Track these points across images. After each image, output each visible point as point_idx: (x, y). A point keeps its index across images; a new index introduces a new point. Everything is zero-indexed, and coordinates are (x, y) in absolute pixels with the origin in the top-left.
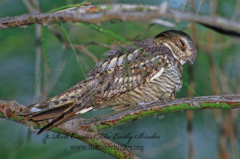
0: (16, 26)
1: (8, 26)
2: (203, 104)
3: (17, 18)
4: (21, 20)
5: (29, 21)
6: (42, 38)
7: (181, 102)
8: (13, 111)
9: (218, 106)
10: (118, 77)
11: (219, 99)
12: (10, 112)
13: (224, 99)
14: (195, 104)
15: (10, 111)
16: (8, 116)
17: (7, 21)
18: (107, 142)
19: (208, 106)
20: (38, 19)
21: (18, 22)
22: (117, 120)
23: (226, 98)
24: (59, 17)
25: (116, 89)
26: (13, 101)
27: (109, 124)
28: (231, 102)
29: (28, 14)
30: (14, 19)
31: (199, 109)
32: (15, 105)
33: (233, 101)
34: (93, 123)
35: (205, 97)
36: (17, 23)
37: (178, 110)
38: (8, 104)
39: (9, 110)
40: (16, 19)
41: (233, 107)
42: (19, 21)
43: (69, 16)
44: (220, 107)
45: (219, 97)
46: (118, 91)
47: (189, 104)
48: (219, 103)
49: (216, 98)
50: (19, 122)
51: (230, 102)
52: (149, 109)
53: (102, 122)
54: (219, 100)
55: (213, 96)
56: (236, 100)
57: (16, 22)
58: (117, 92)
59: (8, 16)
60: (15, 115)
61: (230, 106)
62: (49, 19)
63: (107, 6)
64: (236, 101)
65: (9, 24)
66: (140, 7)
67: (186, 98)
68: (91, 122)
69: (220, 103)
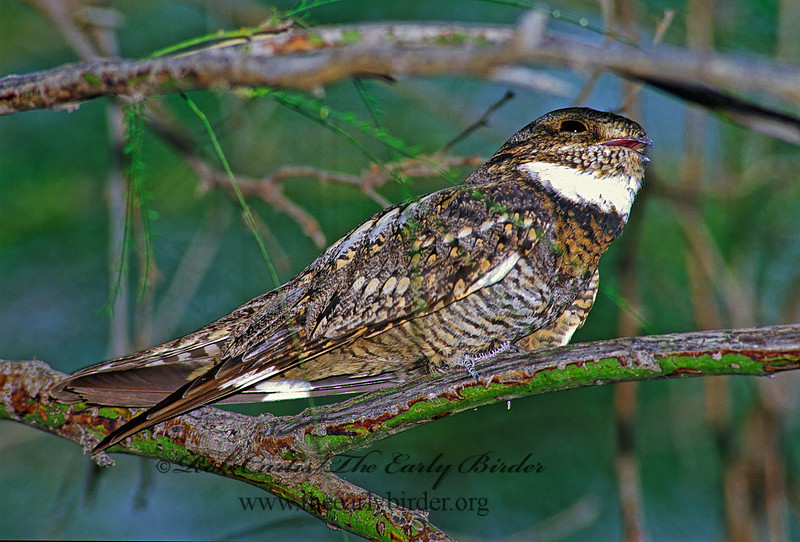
0: (42, 105)
1: (15, 106)
2: (670, 358)
3: (43, 79)
4: (57, 85)
5: (85, 87)
6: (128, 142)
7: (595, 353)
8: (34, 396)
9: (720, 366)
10: (366, 276)
11: (722, 342)
12: (23, 399)
13: (740, 340)
14: (641, 360)
15: (26, 395)
16: (16, 411)
17: (11, 90)
18: (350, 492)
19: (685, 366)
20: (116, 79)
21: (47, 91)
22: (381, 420)
23: (746, 340)
24: (183, 70)
25: (355, 313)
26: (33, 363)
27: (355, 434)
28: (761, 353)
29: (81, 63)
30: (33, 80)
31: (656, 378)
32: (41, 374)
33: (770, 349)
34: (303, 430)
35: (677, 338)
36: (43, 95)
37: (584, 382)
38: (16, 372)
39: (22, 394)
40: (40, 80)
41: (769, 368)
42: (51, 87)
43: (217, 66)
44: (724, 368)
45: (721, 334)
46: (360, 321)
47: (621, 362)
48: (723, 354)
49: (713, 340)
50: (55, 434)
51: (757, 352)
52: (489, 379)
53: (331, 427)
54: (721, 346)
55: (702, 334)
56: (777, 343)
57: (39, 93)
58: (356, 324)
59: (12, 73)
60: (41, 407)
61: (760, 365)
62: (152, 78)
63: (344, 33)
64: (777, 348)
65: (17, 101)
66: (454, 35)
67: (612, 341)
68: (295, 428)
69: (725, 357)
